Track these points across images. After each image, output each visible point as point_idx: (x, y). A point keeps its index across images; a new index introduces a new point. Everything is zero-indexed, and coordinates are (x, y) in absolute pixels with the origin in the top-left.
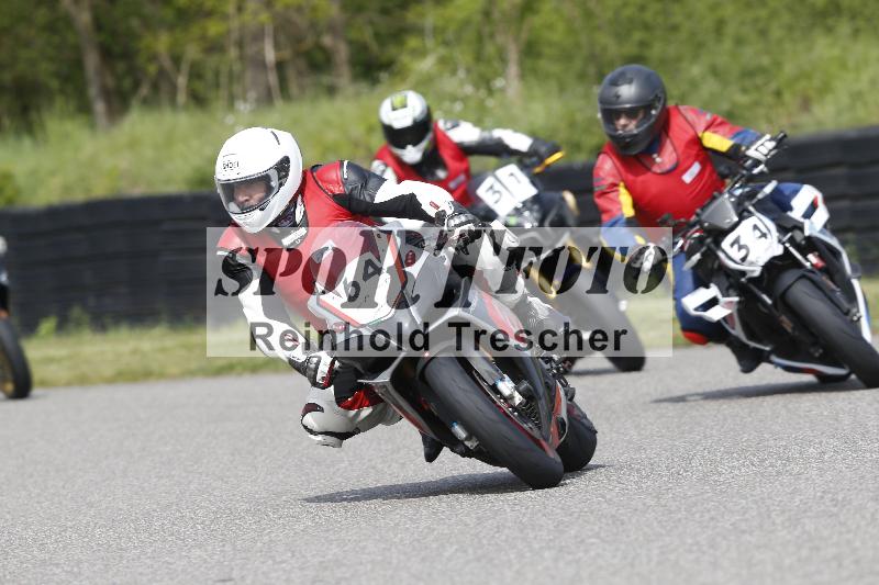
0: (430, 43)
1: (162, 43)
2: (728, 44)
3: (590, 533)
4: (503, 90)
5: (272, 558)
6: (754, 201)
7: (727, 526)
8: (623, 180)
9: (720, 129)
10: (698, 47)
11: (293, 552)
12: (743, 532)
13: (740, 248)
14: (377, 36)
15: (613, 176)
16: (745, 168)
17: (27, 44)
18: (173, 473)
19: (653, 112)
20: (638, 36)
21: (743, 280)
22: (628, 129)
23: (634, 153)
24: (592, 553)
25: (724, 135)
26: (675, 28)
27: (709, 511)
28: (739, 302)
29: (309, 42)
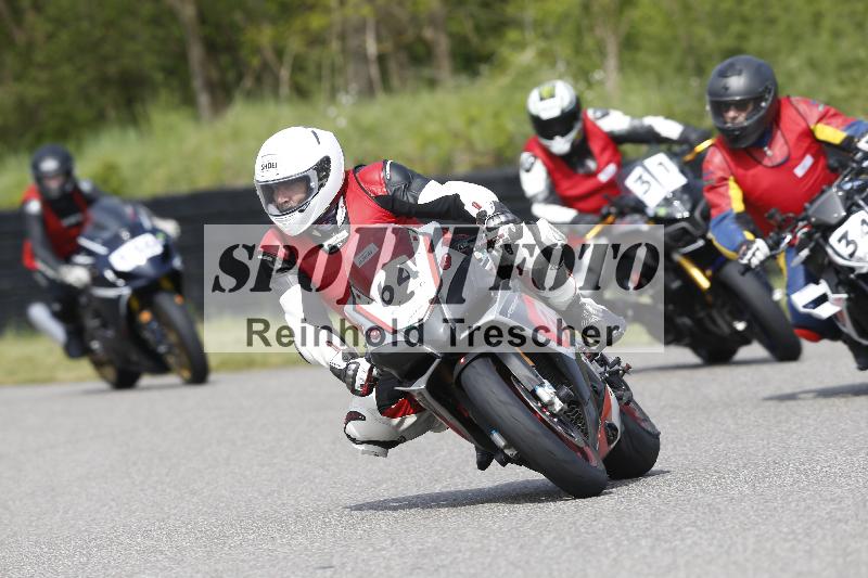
0: (530, 35)
1: (265, 36)
2: (825, 37)
3: (687, 522)
4: (601, 83)
5: (372, 545)
6: (864, 195)
7: (823, 514)
8: (732, 174)
9: (834, 121)
10: (795, 39)
11: (393, 539)
12: (839, 521)
13: (848, 243)
14: (478, 29)
15: (724, 170)
16: (854, 161)
17: (132, 37)
18: (275, 461)
19: (763, 104)
20: (736, 28)
21: (852, 276)
22: (737, 121)
23: (743, 146)
24: (689, 542)
25: (837, 127)
26: (772, 21)
27: (804, 500)
28: (848, 300)
29: (410, 35)
